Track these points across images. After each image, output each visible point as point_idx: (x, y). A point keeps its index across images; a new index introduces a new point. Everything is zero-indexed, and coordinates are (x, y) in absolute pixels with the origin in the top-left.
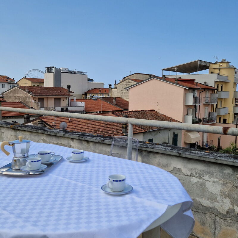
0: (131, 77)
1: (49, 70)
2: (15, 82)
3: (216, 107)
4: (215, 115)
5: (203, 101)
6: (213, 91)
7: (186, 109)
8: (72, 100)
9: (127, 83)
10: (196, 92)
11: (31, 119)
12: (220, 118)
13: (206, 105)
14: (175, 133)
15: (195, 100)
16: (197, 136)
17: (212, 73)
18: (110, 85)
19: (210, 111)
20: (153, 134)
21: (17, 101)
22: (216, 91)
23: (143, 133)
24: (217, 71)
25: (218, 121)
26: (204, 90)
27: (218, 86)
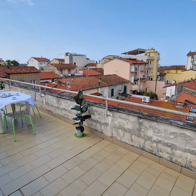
0: (107, 58)
1: (67, 54)
2: (50, 61)
3: (147, 72)
4: (146, 76)
5: (140, 70)
6: (146, 64)
7: (131, 74)
8: (77, 70)
9: (105, 60)
10: (136, 65)
11: (54, 80)
12: (149, 78)
13: (142, 71)
14: (125, 86)
15: (136, 69)
16: (137, 87)
17: (146, 55)
18: (97, 62)
19: (144, 75)
20: (114, 86)
21: (50, 71)
22: (147, 64)
23: (109, 86)
24: (148, 54)
25: (148, 79)
26: (140, 64)
27: (148, 62)
